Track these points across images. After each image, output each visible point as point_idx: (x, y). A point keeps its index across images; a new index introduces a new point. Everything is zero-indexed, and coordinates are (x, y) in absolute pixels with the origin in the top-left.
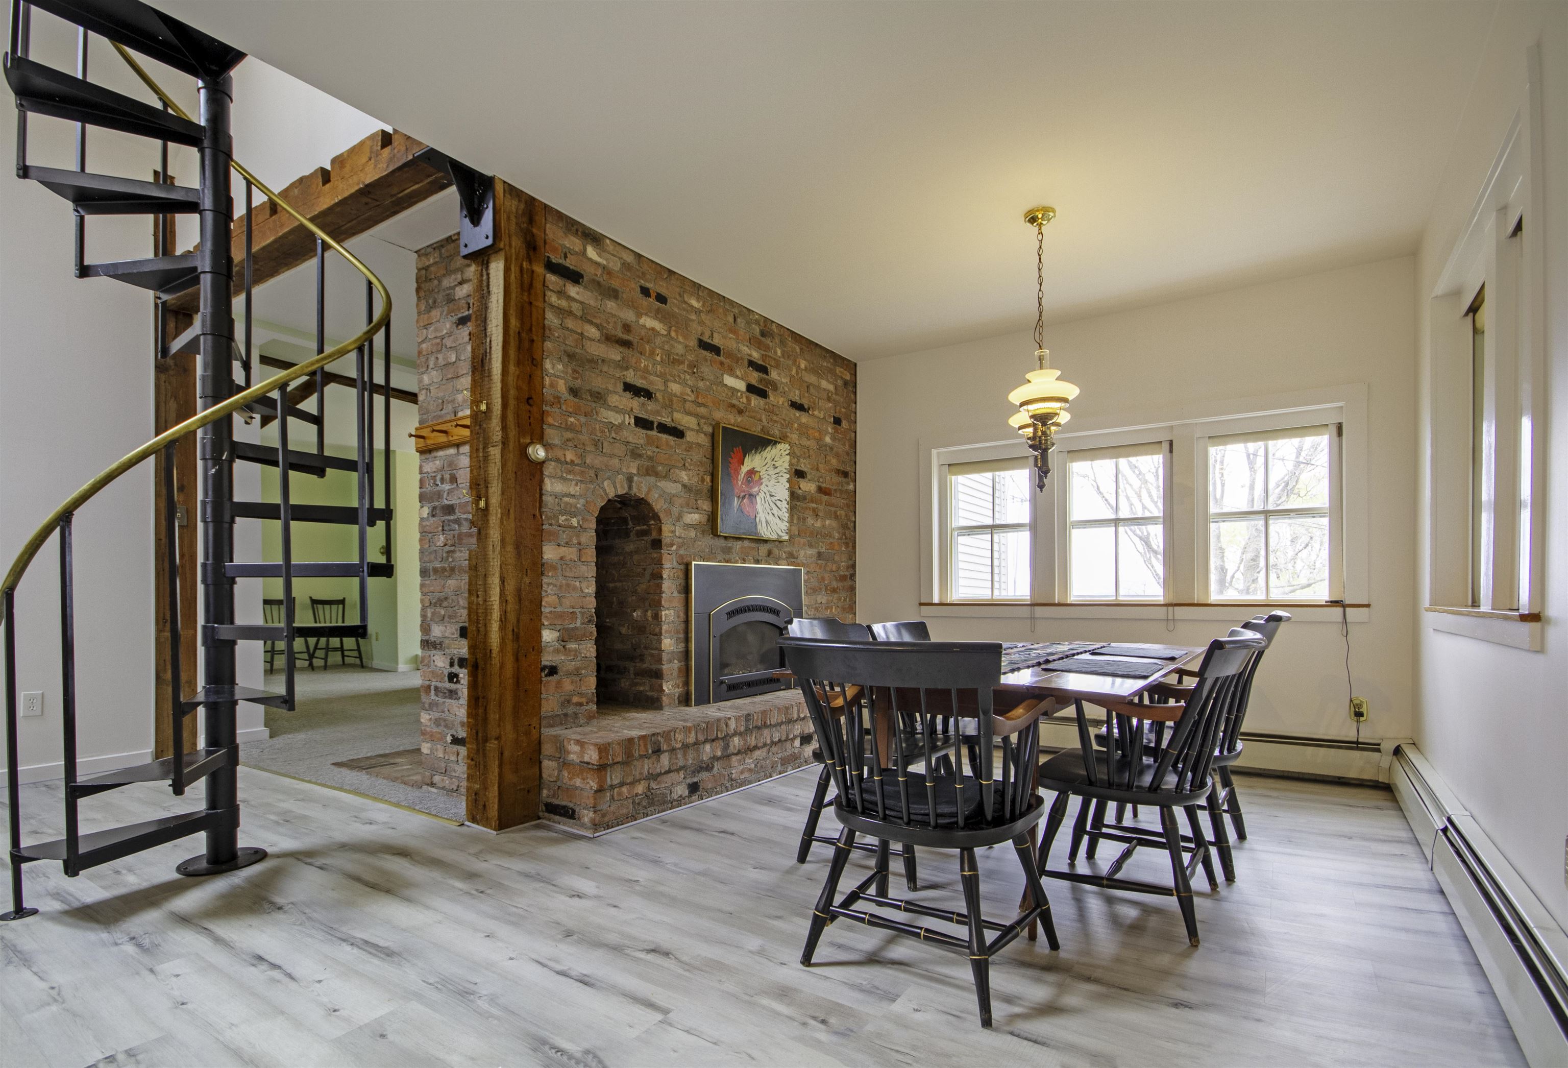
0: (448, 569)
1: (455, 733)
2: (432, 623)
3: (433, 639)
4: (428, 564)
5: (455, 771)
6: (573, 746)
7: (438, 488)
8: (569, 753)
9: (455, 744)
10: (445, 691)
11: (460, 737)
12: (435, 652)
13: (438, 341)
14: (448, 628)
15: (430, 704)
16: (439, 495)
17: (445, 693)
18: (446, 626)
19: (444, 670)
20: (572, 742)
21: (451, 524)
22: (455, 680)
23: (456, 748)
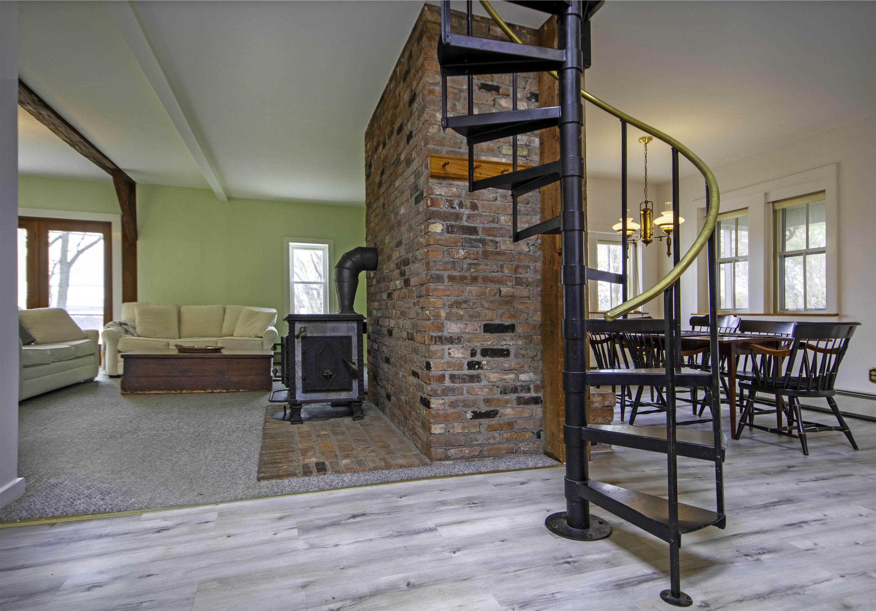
0: (469, 278)
1: (476, 410)
2: (446, 321)
3: (448, 336)
4: (442, 272)
5: (477, 440)
6: (596, 398)
7: (455, 211)
8: (593, 403)
9: (477, 418)
10: (465, 377)
11: (483, 411)
12: (450, 346)
13: (457, 91)
14: (469, 325)
15: (443, 391)
16: (458, 217)
17: (465, 379)
18: (466, 324)
19: (463, 360)
20: (596, 395)
21: (472, 242)
22: (477, 366)
23: (477, 421)
